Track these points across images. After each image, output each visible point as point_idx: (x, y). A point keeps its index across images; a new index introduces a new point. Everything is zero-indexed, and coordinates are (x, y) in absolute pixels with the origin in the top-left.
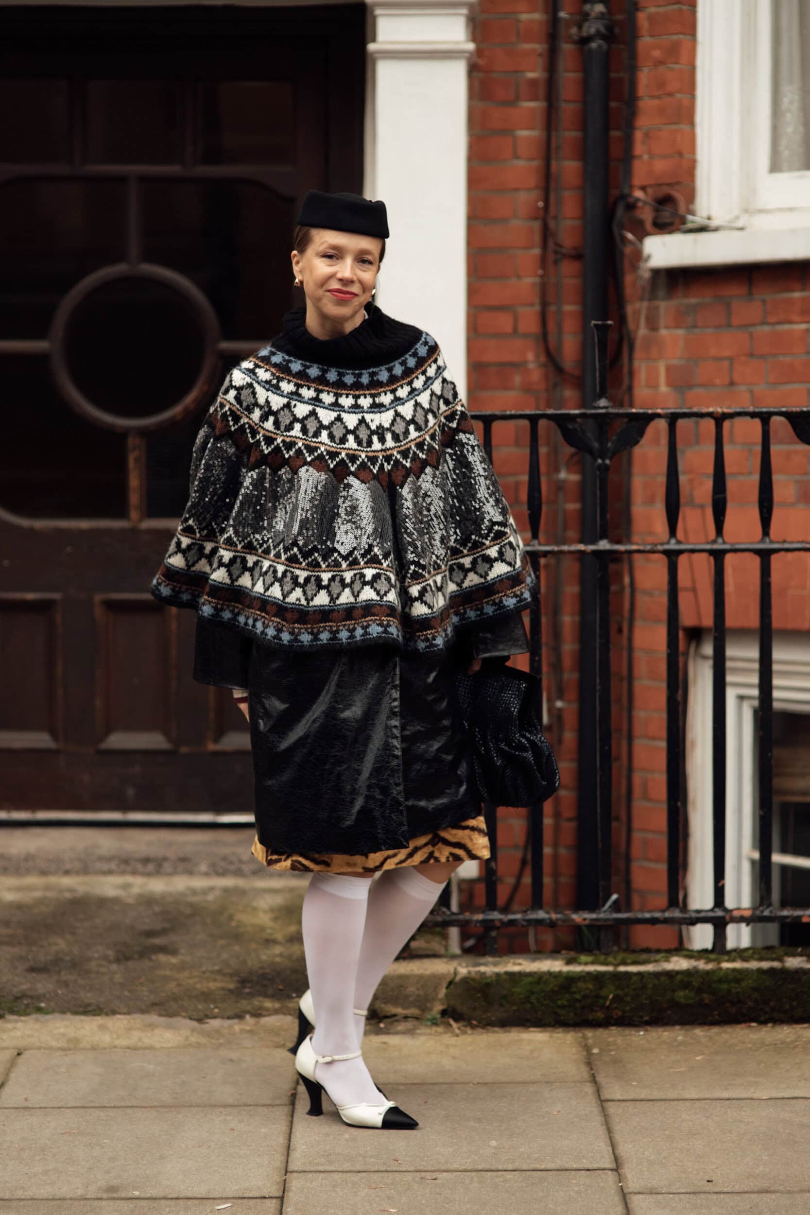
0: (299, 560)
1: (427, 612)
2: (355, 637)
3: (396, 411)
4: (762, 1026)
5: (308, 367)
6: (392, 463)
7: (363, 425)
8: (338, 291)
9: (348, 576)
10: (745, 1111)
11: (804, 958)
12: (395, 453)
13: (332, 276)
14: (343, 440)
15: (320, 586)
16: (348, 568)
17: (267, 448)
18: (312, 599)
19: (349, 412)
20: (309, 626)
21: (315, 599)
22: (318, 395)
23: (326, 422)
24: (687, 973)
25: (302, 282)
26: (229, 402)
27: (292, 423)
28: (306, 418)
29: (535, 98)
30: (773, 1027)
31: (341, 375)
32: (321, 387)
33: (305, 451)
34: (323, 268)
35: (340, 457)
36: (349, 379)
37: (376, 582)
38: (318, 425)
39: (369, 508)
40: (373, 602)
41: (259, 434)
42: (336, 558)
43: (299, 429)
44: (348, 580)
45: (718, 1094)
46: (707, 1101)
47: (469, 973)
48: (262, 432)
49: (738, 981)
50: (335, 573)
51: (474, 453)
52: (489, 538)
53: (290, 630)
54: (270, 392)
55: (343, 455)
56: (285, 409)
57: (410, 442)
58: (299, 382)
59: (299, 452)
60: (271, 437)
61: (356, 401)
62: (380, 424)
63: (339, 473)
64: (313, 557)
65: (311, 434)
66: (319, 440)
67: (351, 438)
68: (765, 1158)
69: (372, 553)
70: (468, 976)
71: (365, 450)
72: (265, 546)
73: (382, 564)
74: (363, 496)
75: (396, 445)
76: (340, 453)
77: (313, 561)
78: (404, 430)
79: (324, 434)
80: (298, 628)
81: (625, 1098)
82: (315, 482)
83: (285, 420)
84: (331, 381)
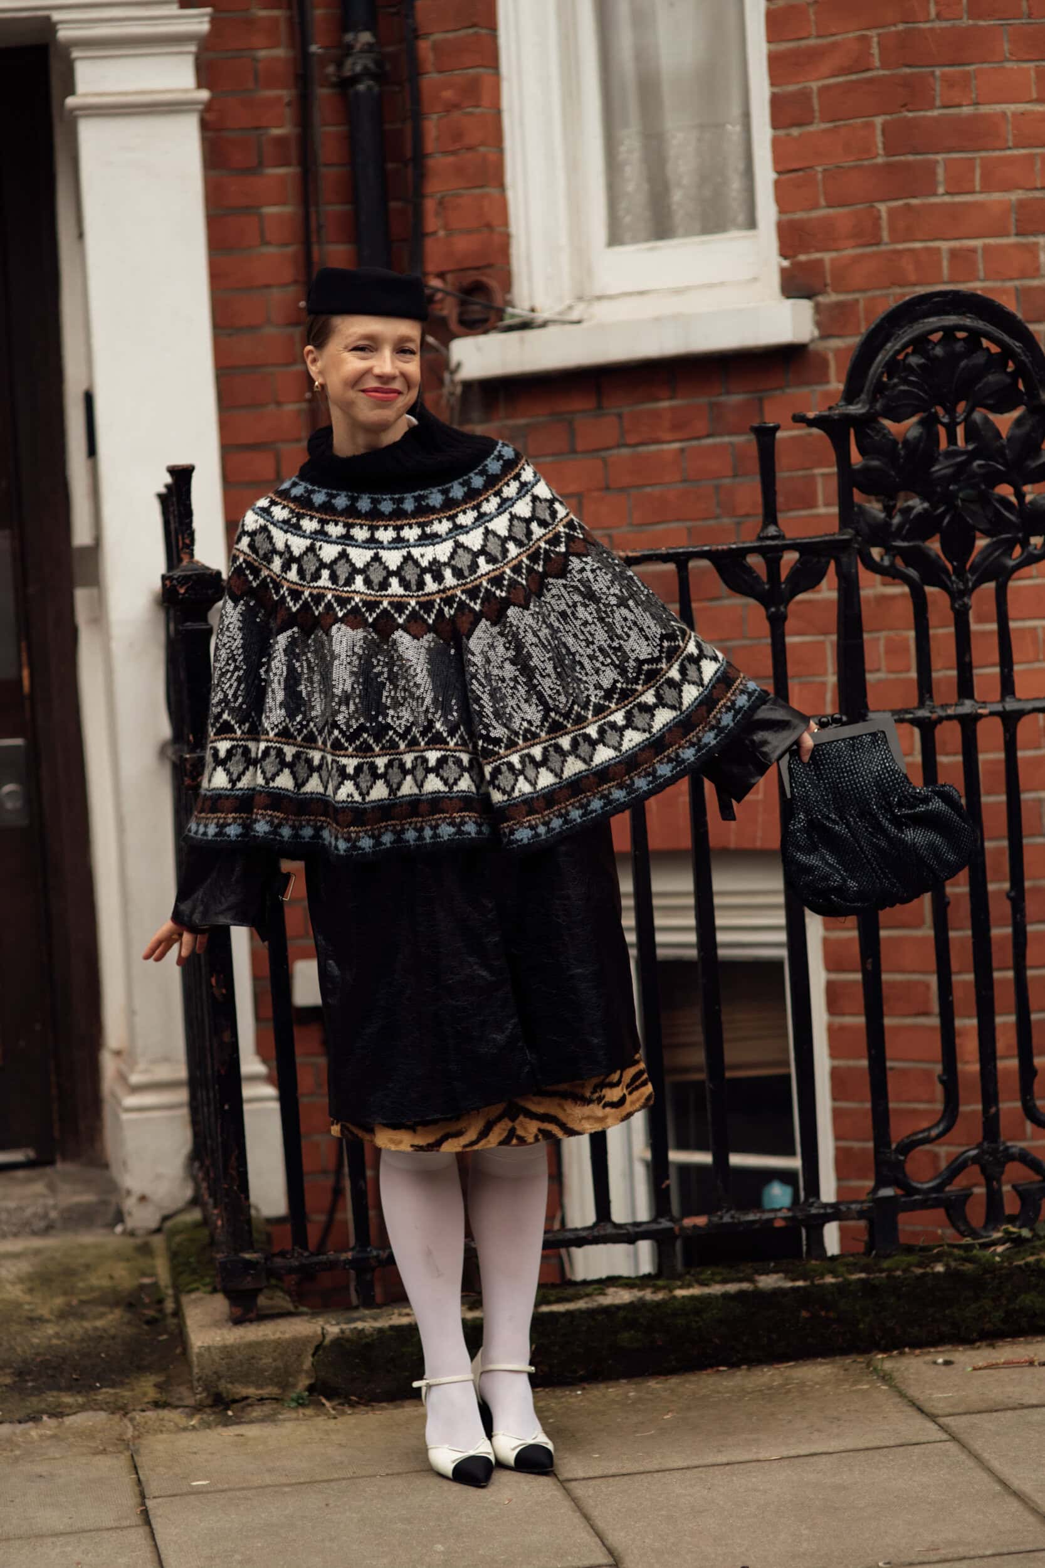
0: (343, 744)
1: (501, 800)
2: (425, 839)
3: (456, 542)
4: (735, 1370)
5: (334, 497)
6: (455, 605)
7: (410, 562)
8: (376, 390)
9: (408, 759)
10: (755, 1477)
11: (781, 1275)
12: (459, 593)
13: (368, 371)
14: (384, 585)
15: (375, 776)
16: (407, 749)
17: (295, 605)
18: (368, 793)
19: (390, 549)
20: (369, 828)
21: (372, 792)
22: (348, 531)
23: (360, 565)
24: (630, 1307)
25: (323, 386)
26: (242, 552)
27: (318, 570)
28: (335, 562)
29: (286, 163)
30: (749, 1369)
31: (375, 502)
32: (350, 521)
33: (335, 605)
34: (354, 363)
35: (381, 607)
36: (387, 507)
37: (442, 768)
38: (350, 569)
39: (424, 672)
40: (441, 795)
41: (283, 587)
42: (391, 737)
43: (327, 577)
44: (409, 765)
45: (710, 1459)
46: (700, 1469)
47: (342, 1331)
48: (286, 585)
49: (698, 1312)
50: (392, 757)
51: (598, 578)
52: (641, 682)
53: (345, 835)
54: (289, 534)
55: (385, 604)
56: (309, 554)
57: (479, 577)
58: (324, 517)
59: (329, 605)
60: (297, 591)
61: (398, 534)
62: (435, 559)
63: (384, 626)
64: (362, 740)
65: (341, 582)
66: (353, 588)
67: (394, 581)
68: (806, 1532)
69: (434, 731)
70: (340, 1335)
71: (415, 594)
72: (305, 731)
73: (448, 743)
74: (417, 656)
75: (460, 582)
76: (381, 603)
77: (362, 743)
78: (469, 563)
79: (359, 580)
80: (355, 832)
81: (591, 1474)
82: (350, 644)
83: (310, 566)
84: (363, 511)
